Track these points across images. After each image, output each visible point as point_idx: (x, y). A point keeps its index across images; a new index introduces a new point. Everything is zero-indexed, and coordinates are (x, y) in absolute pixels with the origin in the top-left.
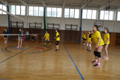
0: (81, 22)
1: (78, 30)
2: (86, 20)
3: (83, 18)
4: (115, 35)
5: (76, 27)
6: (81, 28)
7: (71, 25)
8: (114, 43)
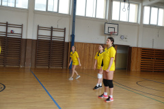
0: (74, 22)
1: (67, 40)
2: (85, 18)
3: (78, 13)
4: (140, 53)
5: (61, 34)
6: (73, 36)
7: (52, 29)
8: (139, 70)
